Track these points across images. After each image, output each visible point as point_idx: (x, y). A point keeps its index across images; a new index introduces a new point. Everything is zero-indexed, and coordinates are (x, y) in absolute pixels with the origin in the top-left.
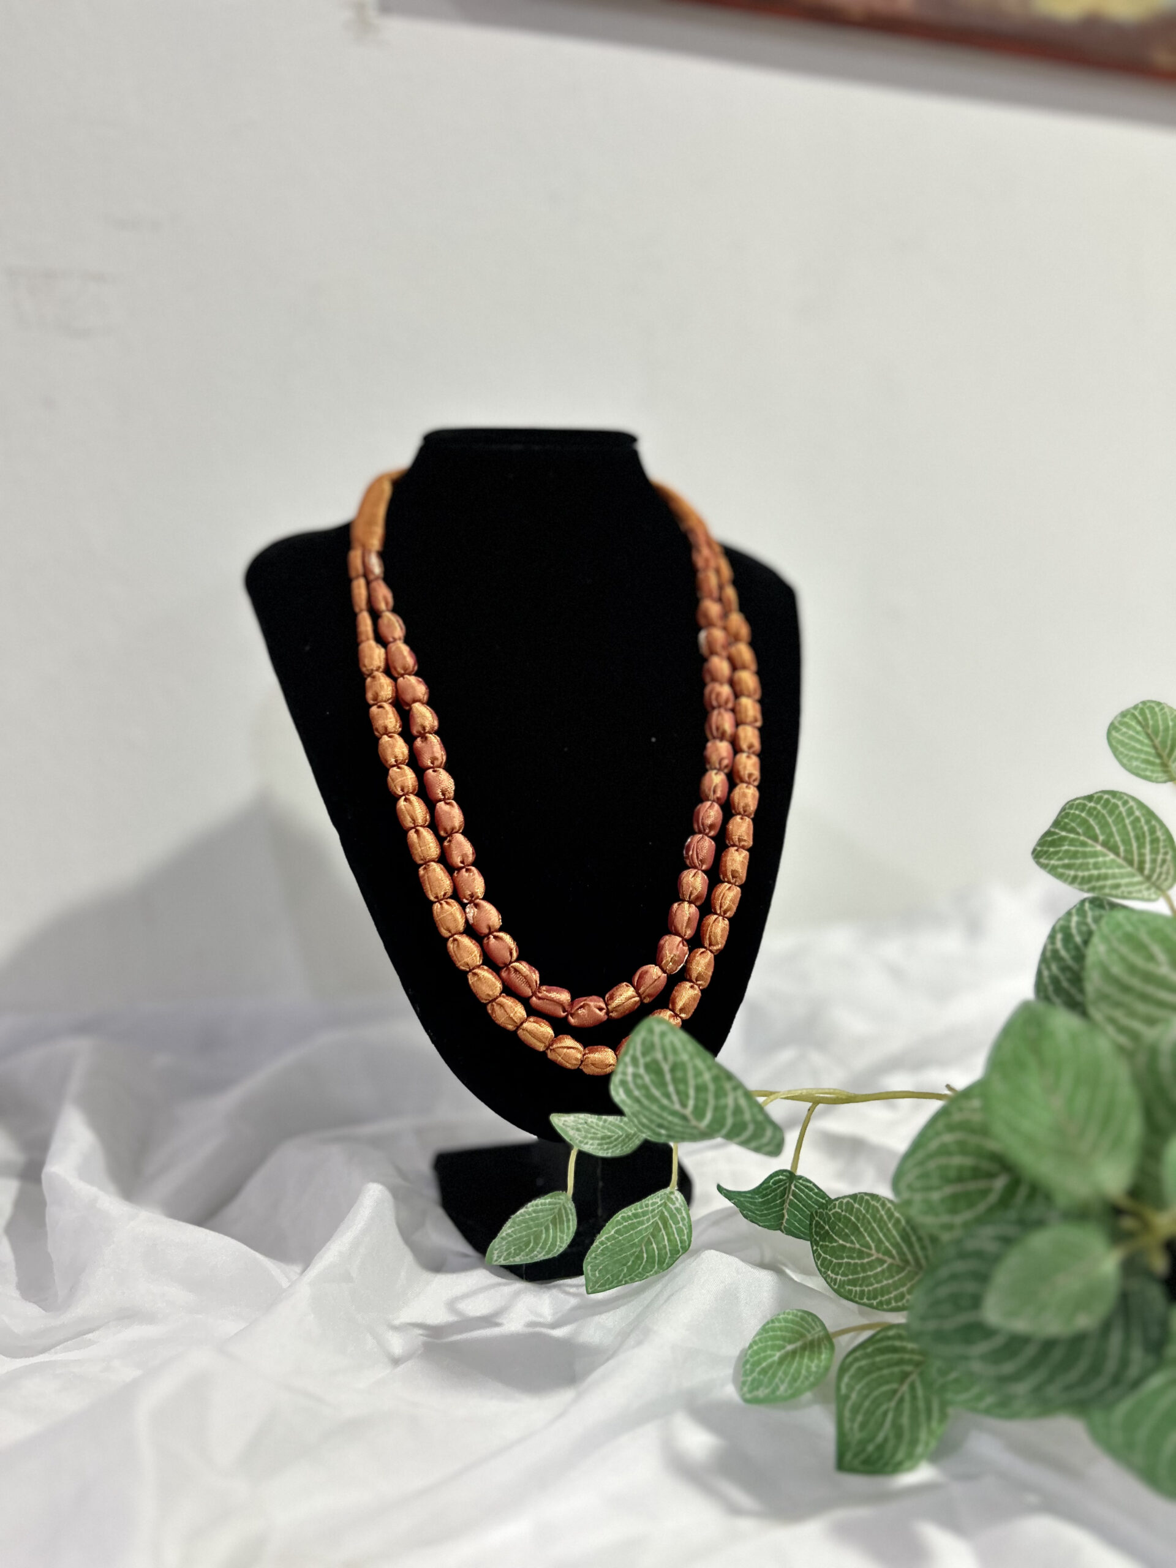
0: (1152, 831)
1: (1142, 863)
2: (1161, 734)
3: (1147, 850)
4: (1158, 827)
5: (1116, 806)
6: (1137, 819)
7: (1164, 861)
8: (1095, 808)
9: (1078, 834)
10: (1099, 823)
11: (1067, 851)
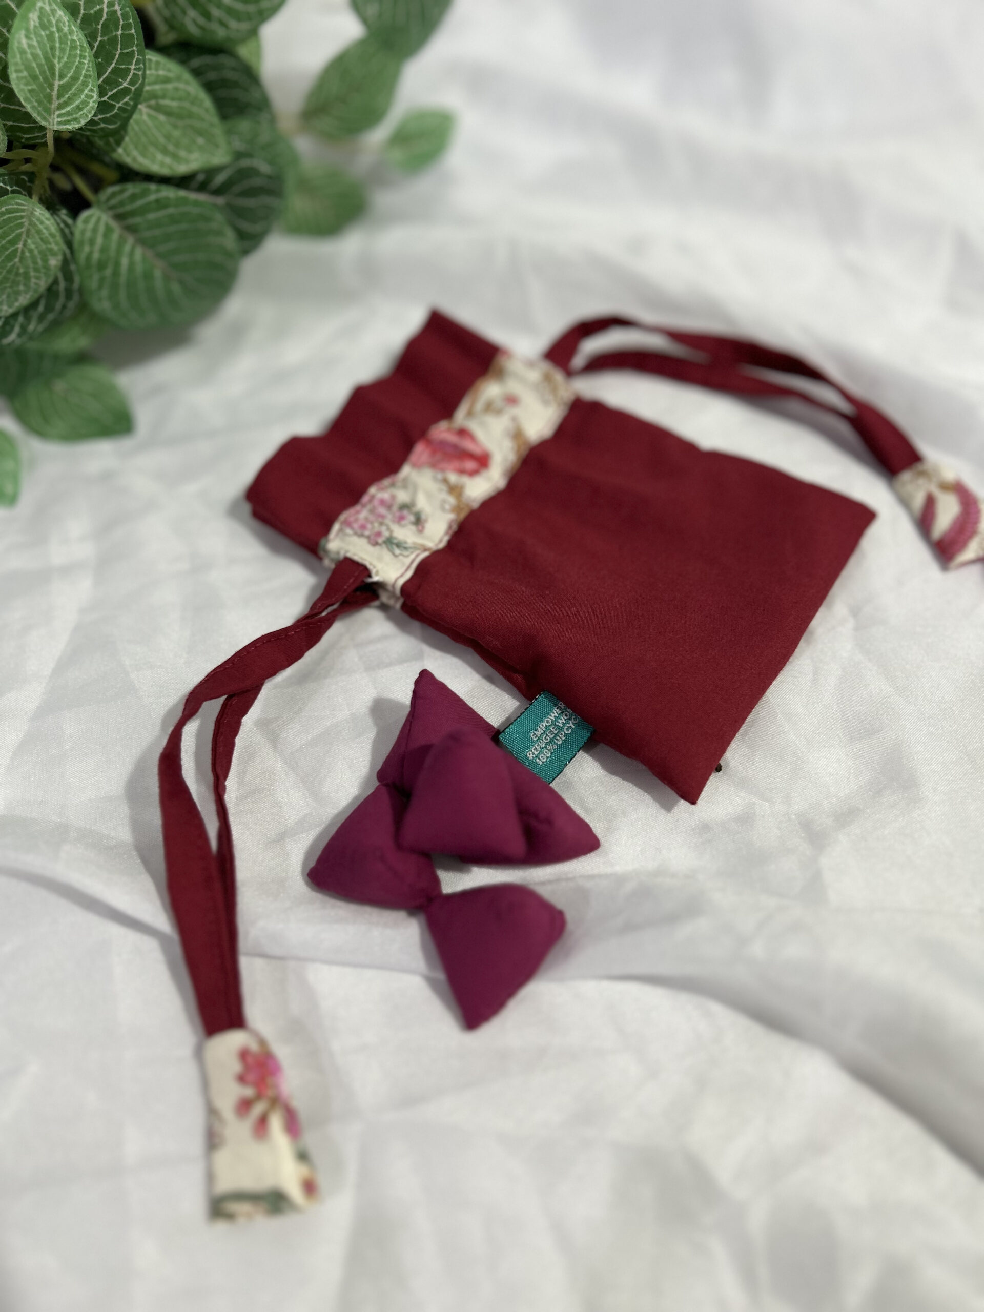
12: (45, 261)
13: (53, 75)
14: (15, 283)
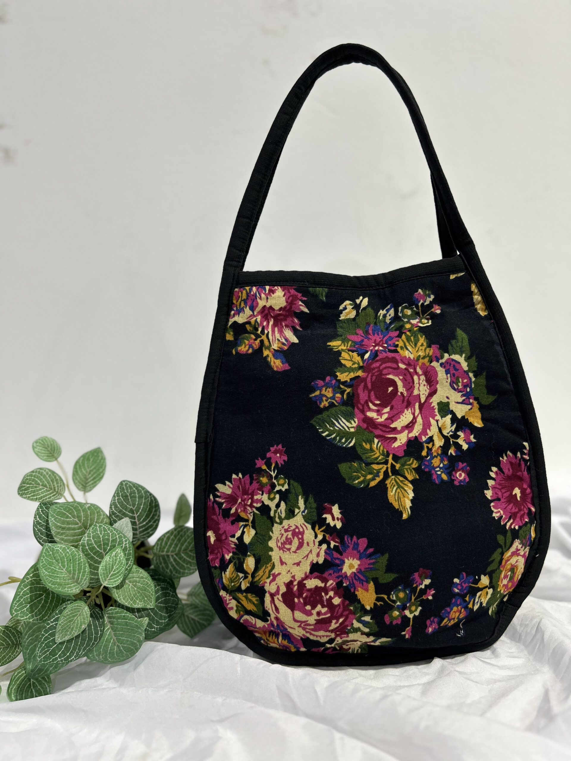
0: (55, 477)
1: (54, 488)
2: (50, 446)
3: (55, 483)
4: (56, 475)
5: (42, 472)
6: (50, 475)
7: (61, 486)
8: (36, 475)
9: (33, 484)
10: (38, 479)
11: (31, 491)
12: (81, 625)
13: (112, 570)
14: (67, 631)
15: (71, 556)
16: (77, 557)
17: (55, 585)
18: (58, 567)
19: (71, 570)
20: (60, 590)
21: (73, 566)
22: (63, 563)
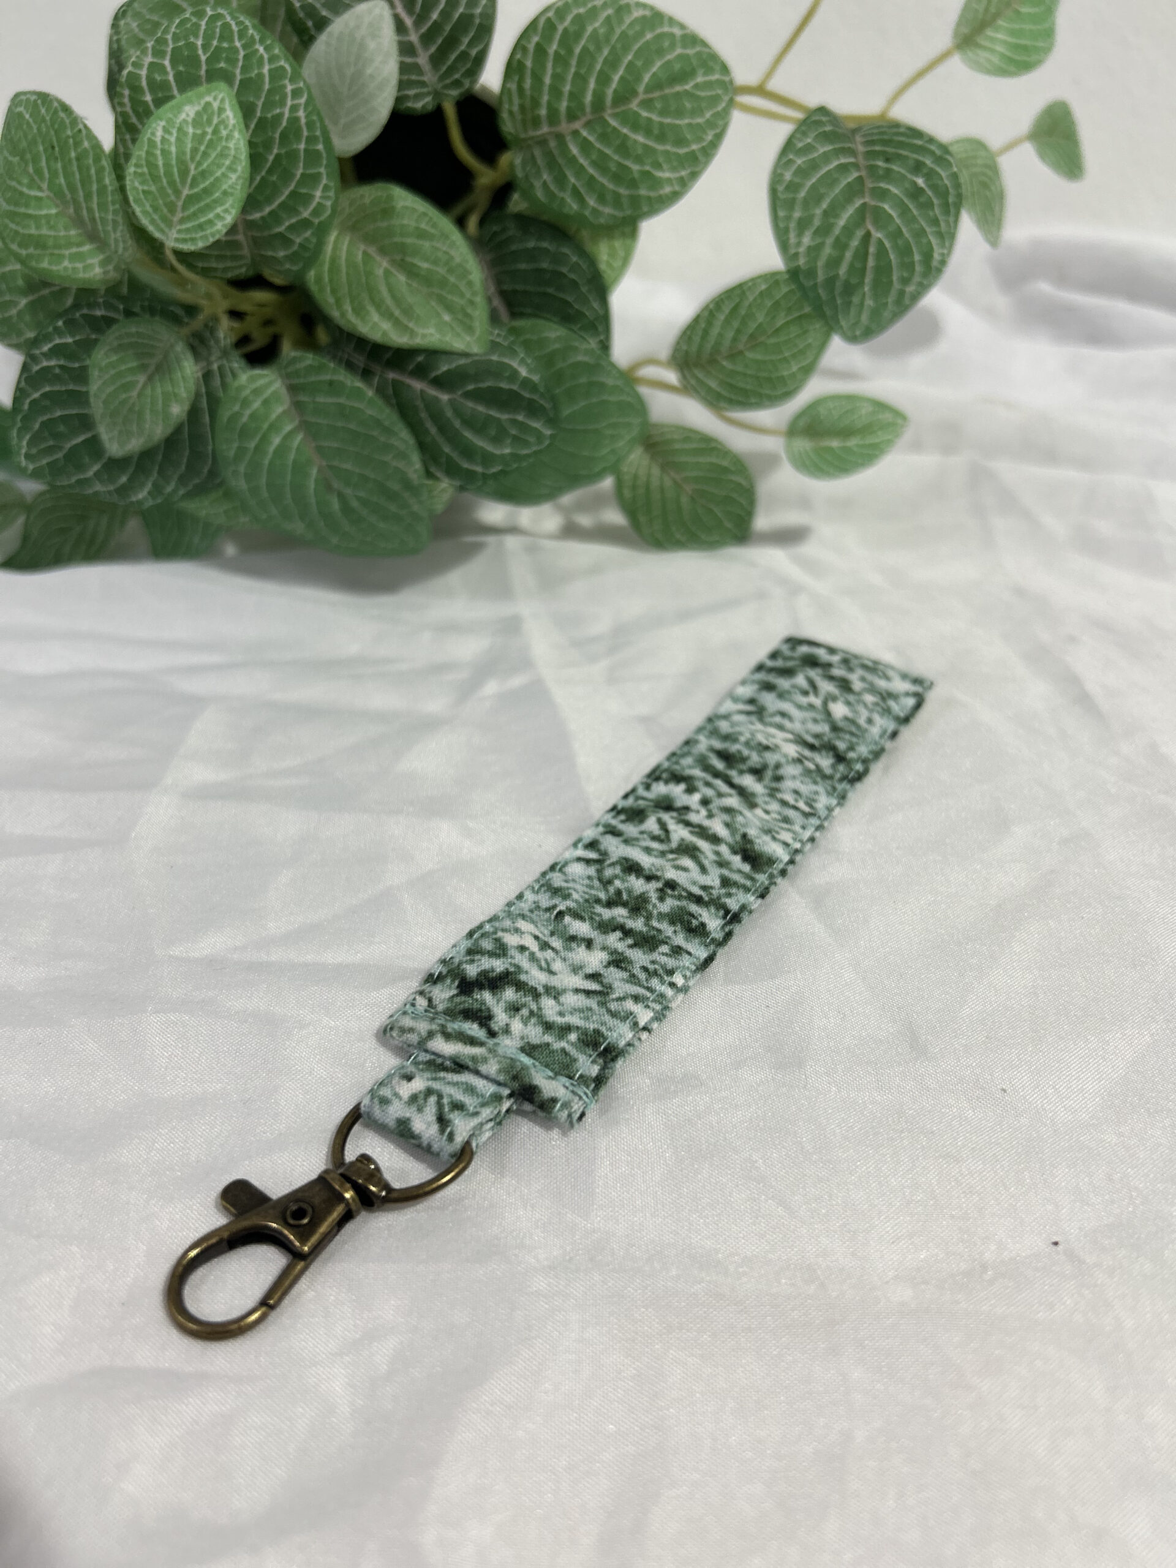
14: (128, 419)
15: (52, 133)
16: (69, 133)
17: (26, 247)
18: (25, 181)
19: (60, 185)
20: (45, 265)
21: (64, 168)
22: (36, 160)
